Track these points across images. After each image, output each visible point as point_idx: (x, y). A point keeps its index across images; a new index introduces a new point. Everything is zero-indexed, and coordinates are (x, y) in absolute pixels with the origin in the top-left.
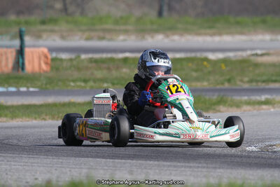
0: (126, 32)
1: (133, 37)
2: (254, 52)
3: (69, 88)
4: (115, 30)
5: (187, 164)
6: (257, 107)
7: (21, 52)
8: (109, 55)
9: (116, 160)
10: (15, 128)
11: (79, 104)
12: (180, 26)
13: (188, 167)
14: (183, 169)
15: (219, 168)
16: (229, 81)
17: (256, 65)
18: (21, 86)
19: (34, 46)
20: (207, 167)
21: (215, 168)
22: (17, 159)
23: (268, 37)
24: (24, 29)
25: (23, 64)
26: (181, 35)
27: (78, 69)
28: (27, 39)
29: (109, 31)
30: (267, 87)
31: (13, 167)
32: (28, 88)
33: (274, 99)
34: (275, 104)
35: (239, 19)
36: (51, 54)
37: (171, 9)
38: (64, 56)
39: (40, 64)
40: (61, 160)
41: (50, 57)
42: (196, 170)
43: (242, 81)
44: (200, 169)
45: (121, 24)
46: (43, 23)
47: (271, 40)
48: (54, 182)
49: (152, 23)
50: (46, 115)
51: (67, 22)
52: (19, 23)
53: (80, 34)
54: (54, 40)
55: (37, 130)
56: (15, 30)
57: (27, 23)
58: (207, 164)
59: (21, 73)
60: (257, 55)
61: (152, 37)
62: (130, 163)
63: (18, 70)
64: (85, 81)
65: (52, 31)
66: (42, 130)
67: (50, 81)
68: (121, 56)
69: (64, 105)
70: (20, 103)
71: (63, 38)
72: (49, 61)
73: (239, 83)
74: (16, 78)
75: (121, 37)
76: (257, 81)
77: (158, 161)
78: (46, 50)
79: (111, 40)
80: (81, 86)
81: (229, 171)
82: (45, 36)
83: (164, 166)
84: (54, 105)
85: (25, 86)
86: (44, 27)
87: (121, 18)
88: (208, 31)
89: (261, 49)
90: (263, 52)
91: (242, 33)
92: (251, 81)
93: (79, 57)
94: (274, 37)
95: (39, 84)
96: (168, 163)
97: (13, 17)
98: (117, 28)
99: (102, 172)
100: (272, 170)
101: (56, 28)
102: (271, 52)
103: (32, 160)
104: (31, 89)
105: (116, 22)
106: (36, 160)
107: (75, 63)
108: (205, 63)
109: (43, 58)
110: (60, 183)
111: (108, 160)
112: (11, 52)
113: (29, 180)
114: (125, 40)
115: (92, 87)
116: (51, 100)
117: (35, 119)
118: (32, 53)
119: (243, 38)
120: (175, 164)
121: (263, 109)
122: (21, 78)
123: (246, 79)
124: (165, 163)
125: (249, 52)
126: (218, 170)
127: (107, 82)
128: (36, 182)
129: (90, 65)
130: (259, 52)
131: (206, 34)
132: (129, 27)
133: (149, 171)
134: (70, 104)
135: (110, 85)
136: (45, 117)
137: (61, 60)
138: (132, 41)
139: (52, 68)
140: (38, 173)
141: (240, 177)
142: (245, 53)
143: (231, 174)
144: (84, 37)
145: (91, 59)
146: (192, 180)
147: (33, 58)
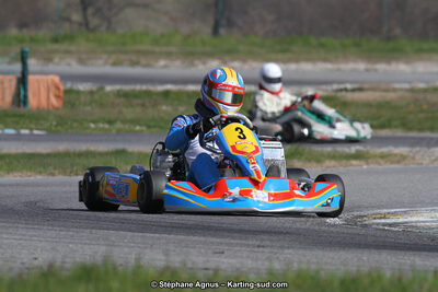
0: (169, 55)
1: (178, 63)
2: (342, 86)
3: (88, 131)
4: (153, 53)
5: (243, 242)
6: (344, 162)
7: (22, 81)
8: (144, 87)
9: (148, 235)
10: (11, 185)
11: (101, 154)
12: (241, 48)
13: (245, 245)
14: (238, 248)
15: (288, 248)
17: (345, 104)
18: (22, 128)
19: (42, 73)
20: (272, 247)
21: (282, 247)
22: (11, 230)
23: (361, 66)
24: (27, 49)
25: (26, 97)
26: (244, 61)
27: (102, 105)
28: (32, 63)
29: (145, 53)
31: (5, 241)
32: (31, 130)
33: (368, 153)
34: (368, 158)
35: (324, 40)
36: (65, 84)
37: (230, 24)
38: (82, 87)
39: (48, 98)
40: (71, 233)
41: (62, 88)
42: (256, 249)
44: (261, 249)
45: (162, 45)
46: (56, 40)
47: (367, 70)
48: (58, 264)
49: (204, 43)
50: (55, 169)
51: (88, 40)
52: (21, 41)
53: (105, 56)
54: (69, 65)
56: (16, 50)
57: (32, 40)
58: (271, 241)
59: (22, 110)
60: (346, 90)
61: (204, 63)
63: (19, 106)
64: (110, 122)
65: (68, 52)
66: (48, 189)
67: (62, 121)
68: (160, 88)
69: (80, 155)
70: (20, 151)
71: (81, 62)
72: (61, 94)
74: (15, 115)
75: (162, 63)
77: (204, 236)
78: (57, 79)
79: (147, 66)
80: (103, 129)
81: (301, 252)
82: (56, 60)
83: (212, 243)
84: (66, 154)
85: (26, 128)
86: (56, 46)
87: (162, 35)
88: (280, 56)
89: (351, 82)
90: (356, 86)
91: (325, 60)
93: (102, 88)
94: (370, 66)
95: (47, 125)
97: (13, 32)
98: (157, 49)
99: (126, 250)
100: (360, 251)
101: (73, 48)
102: (366, 86)
103: (31, 233)
104: (36, 132)
105: (156, 42)
107: (96, 97)
109: (53, 89)
110: (67, 265)
111: (136, 234)
112: (10, 81)
113: (25, 260)
115: (119, 132)
116: (62, 147)
117: (40, 173)
118: (38, 81)
119: (329, 66)
120: (227, 240)
121: (351, 165)
122: (22, 116)
124: (214, 240)
125: (335, 87)
126: (286, 251)
127: (140, 125)
128: (36, 263)
129: (118, 101)
130: (349, 86)
131: (277, 61)
132: (172, 49)
133: (192, 250)
134: (88, 154)
135: (144, 128)
136: (52, 171)
137: (78, 92)
138: (176, 68)
139: (64, 103)
140: (39, 250)
141: (315, 260)
142: (329, 88)
143: (304, 256)
144: (111, 61)
145: (119, 91)
146: (249, 263)
147: (39, 89)
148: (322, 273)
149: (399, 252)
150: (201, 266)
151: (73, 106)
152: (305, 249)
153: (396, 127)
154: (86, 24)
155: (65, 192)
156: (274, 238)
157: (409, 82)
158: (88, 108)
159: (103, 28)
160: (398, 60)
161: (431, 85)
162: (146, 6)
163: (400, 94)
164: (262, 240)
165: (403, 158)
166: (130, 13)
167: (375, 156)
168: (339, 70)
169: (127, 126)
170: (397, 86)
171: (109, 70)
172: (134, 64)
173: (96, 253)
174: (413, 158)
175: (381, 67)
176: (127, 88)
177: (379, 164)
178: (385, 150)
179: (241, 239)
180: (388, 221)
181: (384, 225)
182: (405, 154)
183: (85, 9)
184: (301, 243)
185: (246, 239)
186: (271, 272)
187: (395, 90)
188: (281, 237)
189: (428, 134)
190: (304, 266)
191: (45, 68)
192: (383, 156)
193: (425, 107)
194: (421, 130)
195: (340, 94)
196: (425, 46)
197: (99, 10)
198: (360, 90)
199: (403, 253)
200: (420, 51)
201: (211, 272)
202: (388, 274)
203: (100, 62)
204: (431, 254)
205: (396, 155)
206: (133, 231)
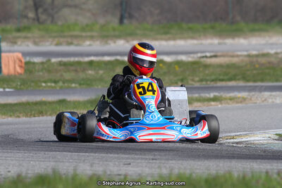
0: (92, 38)
1: (98, 43)
2: (204, 55)
3: (41, 88)
4: (81, 36)
6: (206, 103)
8: (76, 59)
9: (81, 154)
11: (50, 103)
12: (138, 32)
14: (139, 161)
15: (171, 160)
16: (182, 80)
17: (206, 66)
19: (10, 51)
20: (161, 159)
21: (168, 160)
23: (216, 41)
24: (0, 36)
27: (49, 71)
28: (4, 45)
29: (76, 37)
30: (215, 85)
32: (4, 88)
33: (221, 96)
34: (222, 100)
35: (191, 25)
36: (25, 58)
37: (131, 17)
38: (37, 60)
39: (15, 67)
40: (32, 154)
41: (23, 61)
42: (151, 161)
43: (193, 80)
44: (154, 161)
45: (87, 31)
46: (18, 30)
47: (219, 44)
48: (24, 174)
49: (114, 29)
50: (20, 113)
51: (39, 30)
53: (50, 40)
54: (28, 46)
55: (11, 126)
57: (4, 31)
58: (160, 155)
60: (206, 57)
61: (115, 42)
62: (93, 156)
64: (55, 82)
65: (26, 38)
66: (16, 126)
67: (24, 82)
68: (87, 59)
69: (36, 103)
71: (36, 43)
72: (23, 65)
73: (190, 82)
75: (88, 43)
76: (207, 81)
77: (118, 154)
78: (20, 55)
79: (77, 45)
80: (51, 86)
81: (180, 162)
82: (19, 43)
84: (28, 104)
85: (1, 87)
86: (19, 34)
87: (87, 25)
88: (163, 36)
89: (209, 52)
90: (212, 54)
91: (193, 38)
92: (201, 80)
93: (50, 60)
94: (221, 41)
95: (14, 85)
96: (127, 156)
98: (84, 34)
99: (67, 164)
101: (29, 35)
102: (219, 54)
103: (6, 155)
104: (7, 90)
105: (83, 29)
106: (9, 155)
107: (46, 66)
108: (161, 65)
109: (17, 62)
110: (29, 175)
113: (2, 173)
114: (90, 45)
115: (61, 88)
116: (24, 99)
117: (11, 116)
118: (8, 57)
119: (195, 42)
120: (133, 156)
121: (211, 105)
123: (197, 79)
125: (199, 55)
126: (171, 162)
127: (75, 83)
128: (9, 174)
129: (60, 68)
130: (208, 54)
131: (162, 39)
132: (94, 34)
133: (110, 163)
134: (41, 103)
135: (77, 85)
136: (18, 114)
137: (34, 63)
138: (97, 46)
139: (25, 71)
140: (11, 166)
141: (189, 167)
142: (195, 56)
143: (182, 164)
144: (55, 42)
145: (60, 62)
146: (147, 171)
147: (9, 62)
148: (194, 175)
149: (242, 160)
150: (116, 173)
151: (31, 72)
152: (183, 160)
153: (239, 80)
154: (38, 19)
155: (27, 128)
156: (163, 153)
157: (247, 51)
158: (41, 73)
159: (49, 22)
160: (239, 36)
161: (261, 52)
162: (76, 6)
163: (241, 58)
164: (155, 155)
165: (244, 99)
166: (66, 11)
167: (226, 99)
168: (201, 44)
169: (66, 85)
170: (239, 53)
171: (53, 48)
172: (70, 44)
173: (48, 167)
174: (251, 99)
175: (229, 41)
176: (65, 60)
177: (229, 104)
178: (232, 95)
179: (141, 154)
180: (235, 140)
181: (233, 143)
182: (245, 97)
183: (36, 10)
184: (179, 156)
185: (145, 155)
186: (160, 176)
187: (238, 56)
188: (167, 153)
189: (259, 84)
190: (182, 171)
191: (12, 48)
192: (231, 99)
193: (257, 66)
194: (255, 81)
195: (202, 60)
196: (257, 27)
197: (45, 10)
198: (215, 56)
199: (245, 161)
200: (253, 31)
201: (122, 177)
202: (236, 175)
203: (47, 44)
204: (263, 161)
205: (239, 98)
206: (72, 152)
